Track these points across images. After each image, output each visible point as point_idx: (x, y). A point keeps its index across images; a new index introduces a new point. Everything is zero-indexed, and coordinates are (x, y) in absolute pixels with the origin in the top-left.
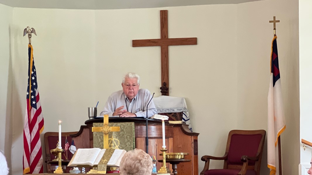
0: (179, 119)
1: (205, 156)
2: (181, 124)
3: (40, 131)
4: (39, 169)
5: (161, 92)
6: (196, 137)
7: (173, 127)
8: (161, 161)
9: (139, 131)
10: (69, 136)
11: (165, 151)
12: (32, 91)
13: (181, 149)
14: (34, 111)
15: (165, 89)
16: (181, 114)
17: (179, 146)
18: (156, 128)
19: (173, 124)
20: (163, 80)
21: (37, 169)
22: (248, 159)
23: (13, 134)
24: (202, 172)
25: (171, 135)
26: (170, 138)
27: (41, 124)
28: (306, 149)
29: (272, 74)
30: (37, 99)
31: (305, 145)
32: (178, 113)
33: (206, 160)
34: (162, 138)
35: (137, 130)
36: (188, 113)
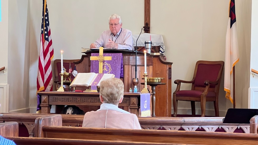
0: (158, 52)
1: (177, 80)
2: (159, 56)
3: (51, 58)
4: (50, 87)
5: (144, 30)
6: (170, 65)
7: (153, 57)
8: (144, 84)
9: (126, 60)
10: (73, 62)
11: (147, 76)
12: (45, 28)
13: (159, 75)
14: (47, 43)
15: (147, 28)
16: (159, 47)
17: (157, 72)
18: (140, 58)
19: (153, 55)
20: (146, 21)
21: (49, 87)
22: (210, 83)
23: (30, 60)
24: (174, 92)
25: (151, 64)
26: (150, 66)
27: (52, 53)
28: (255, 76)
29: (230, 18)
30: (49, 34)
31: (254, 73)
32: (157, 46)
33: (178, 83)
34: (144, 66)
35: (125, 59)
36: (164, 46)
